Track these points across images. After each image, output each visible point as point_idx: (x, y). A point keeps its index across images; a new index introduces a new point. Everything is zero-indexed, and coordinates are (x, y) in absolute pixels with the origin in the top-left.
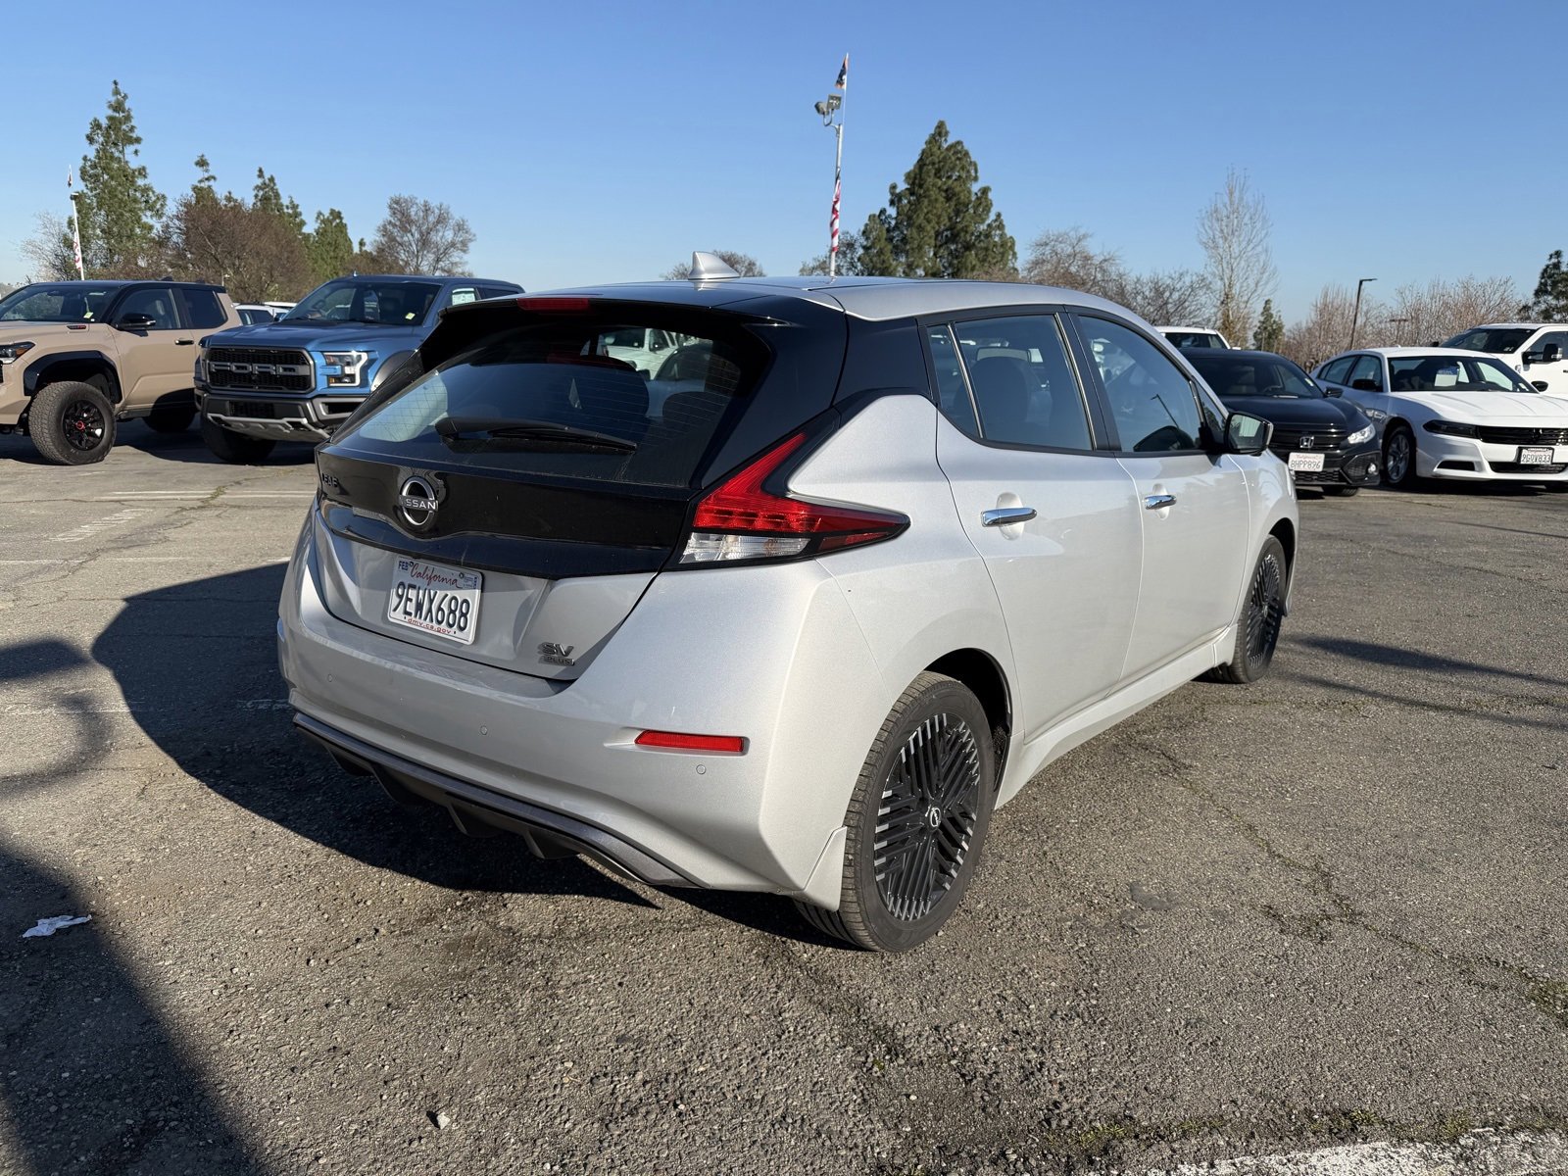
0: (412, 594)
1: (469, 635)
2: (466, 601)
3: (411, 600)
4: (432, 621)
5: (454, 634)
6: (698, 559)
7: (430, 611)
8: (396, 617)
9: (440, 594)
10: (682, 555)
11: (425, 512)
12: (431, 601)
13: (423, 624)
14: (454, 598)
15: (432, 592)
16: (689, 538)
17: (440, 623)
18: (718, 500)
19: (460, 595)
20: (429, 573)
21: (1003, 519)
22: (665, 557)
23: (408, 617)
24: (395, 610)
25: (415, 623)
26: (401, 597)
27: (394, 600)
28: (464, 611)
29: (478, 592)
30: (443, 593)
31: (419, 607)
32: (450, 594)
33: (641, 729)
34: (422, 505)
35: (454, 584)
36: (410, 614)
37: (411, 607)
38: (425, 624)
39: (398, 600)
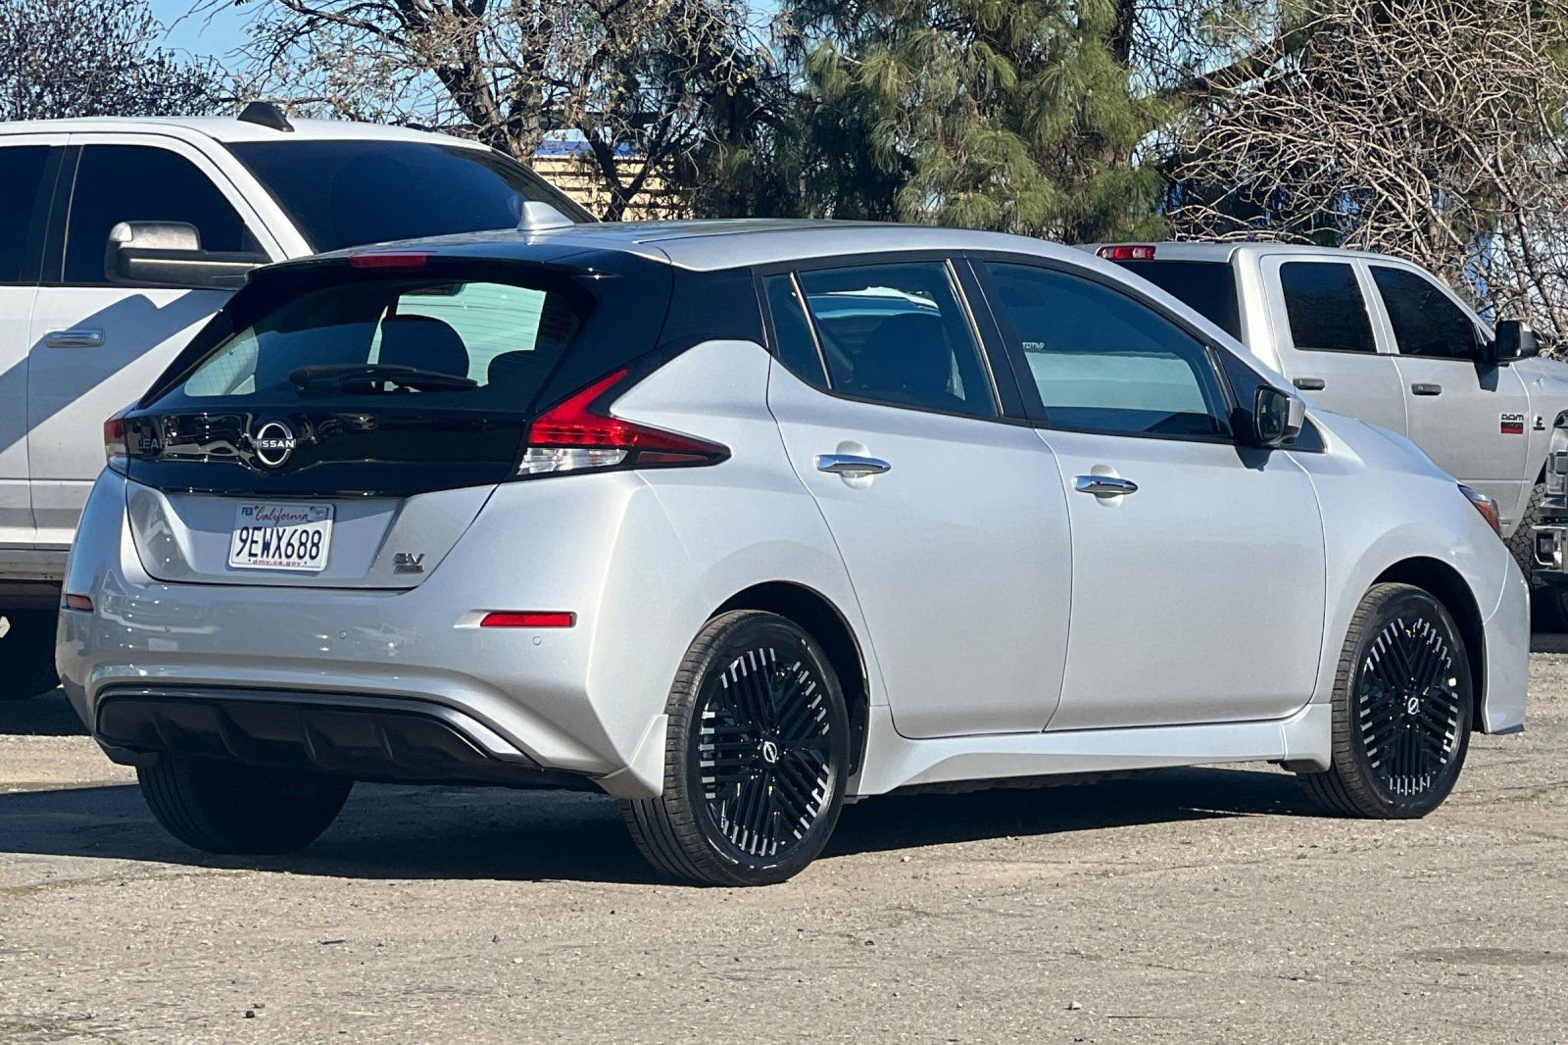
0: (258, 536)
1: (321, 562)
2: (318, 532)
3: (256, 542)
4: (280, 556)
5: (306, 564)
6: (532, 471)
7: (278, 548)
8: (240, 561)
9: (289, 530)
10: (519, 469)
11: (282, 451)
12: (280, 539)
13: (271, 562)
14: (305, 531)
15: (281, 530)
16: (525, 453)
17: (288, 557)
18: (549, 421)
19: (311, 528)
20: (276, 513)
21: (843, 464)
22: (505, 471)
23: (253, 559)
24: (238, 554)
25: (262, 562)
26: (244, 542)
27: (237, 545)
28: (316, 541)
29: (329, 522)
30: (293, 528)
31: (266, 546)
32: (300, 528)
33: (486, 611)
34: (281, 444)
35: (305, 519)
36: (256, 555)
37: (257, 549)
38: (272, 561)
39: (241, 544)
